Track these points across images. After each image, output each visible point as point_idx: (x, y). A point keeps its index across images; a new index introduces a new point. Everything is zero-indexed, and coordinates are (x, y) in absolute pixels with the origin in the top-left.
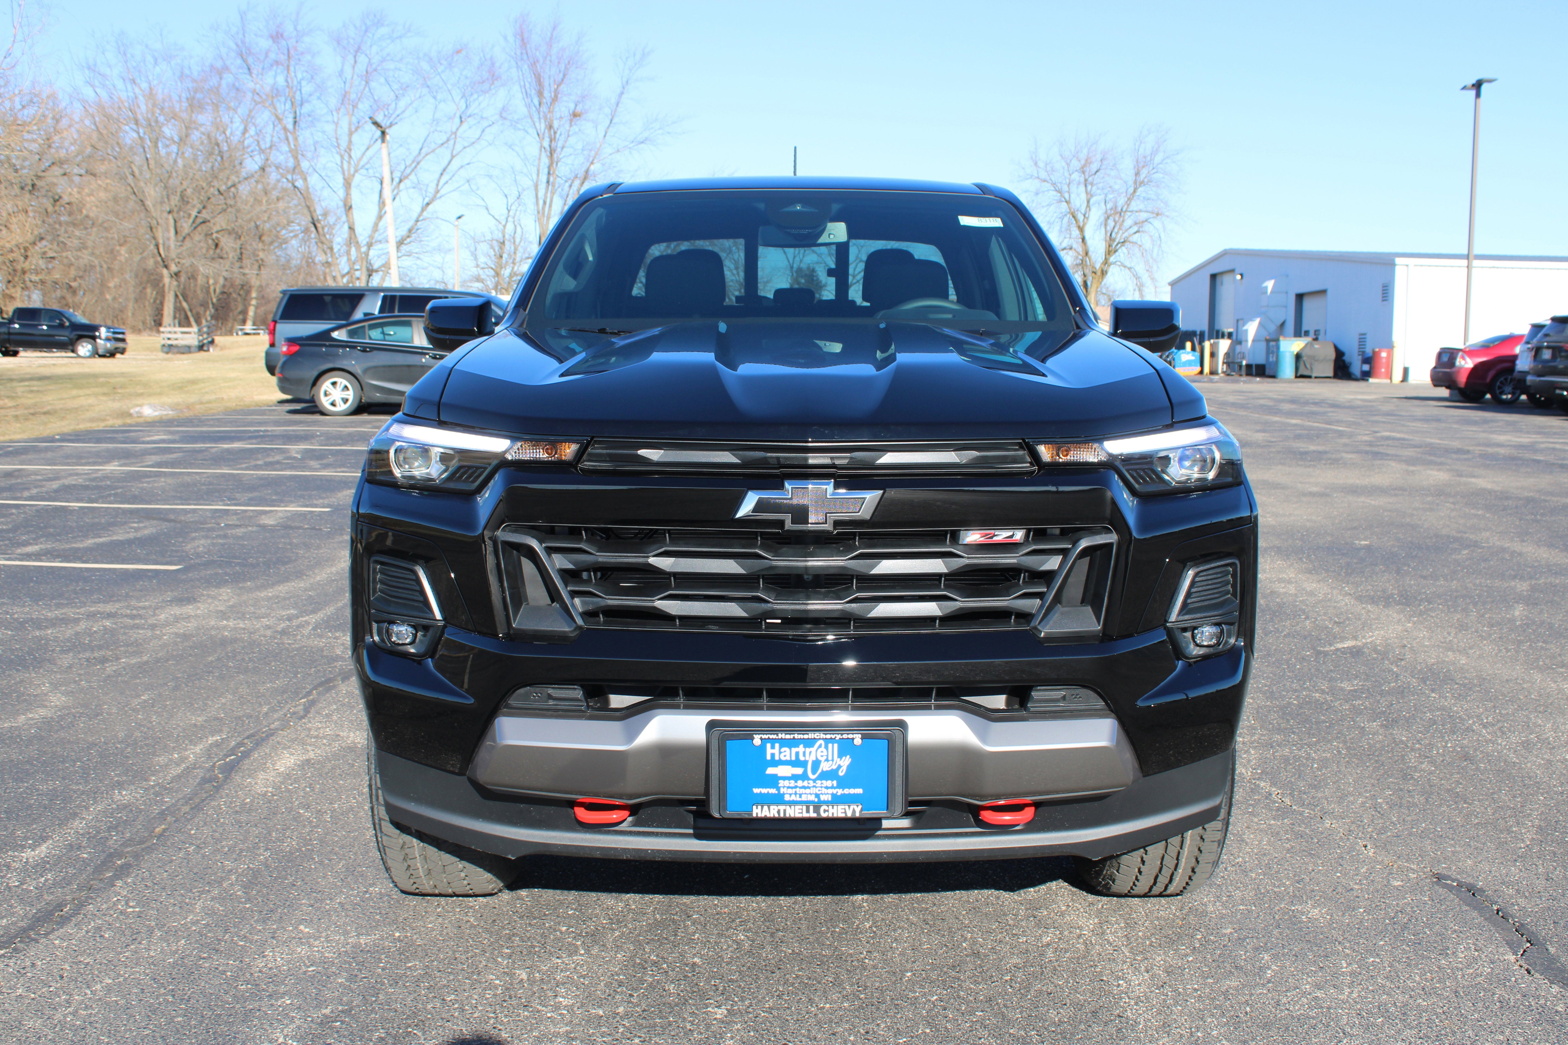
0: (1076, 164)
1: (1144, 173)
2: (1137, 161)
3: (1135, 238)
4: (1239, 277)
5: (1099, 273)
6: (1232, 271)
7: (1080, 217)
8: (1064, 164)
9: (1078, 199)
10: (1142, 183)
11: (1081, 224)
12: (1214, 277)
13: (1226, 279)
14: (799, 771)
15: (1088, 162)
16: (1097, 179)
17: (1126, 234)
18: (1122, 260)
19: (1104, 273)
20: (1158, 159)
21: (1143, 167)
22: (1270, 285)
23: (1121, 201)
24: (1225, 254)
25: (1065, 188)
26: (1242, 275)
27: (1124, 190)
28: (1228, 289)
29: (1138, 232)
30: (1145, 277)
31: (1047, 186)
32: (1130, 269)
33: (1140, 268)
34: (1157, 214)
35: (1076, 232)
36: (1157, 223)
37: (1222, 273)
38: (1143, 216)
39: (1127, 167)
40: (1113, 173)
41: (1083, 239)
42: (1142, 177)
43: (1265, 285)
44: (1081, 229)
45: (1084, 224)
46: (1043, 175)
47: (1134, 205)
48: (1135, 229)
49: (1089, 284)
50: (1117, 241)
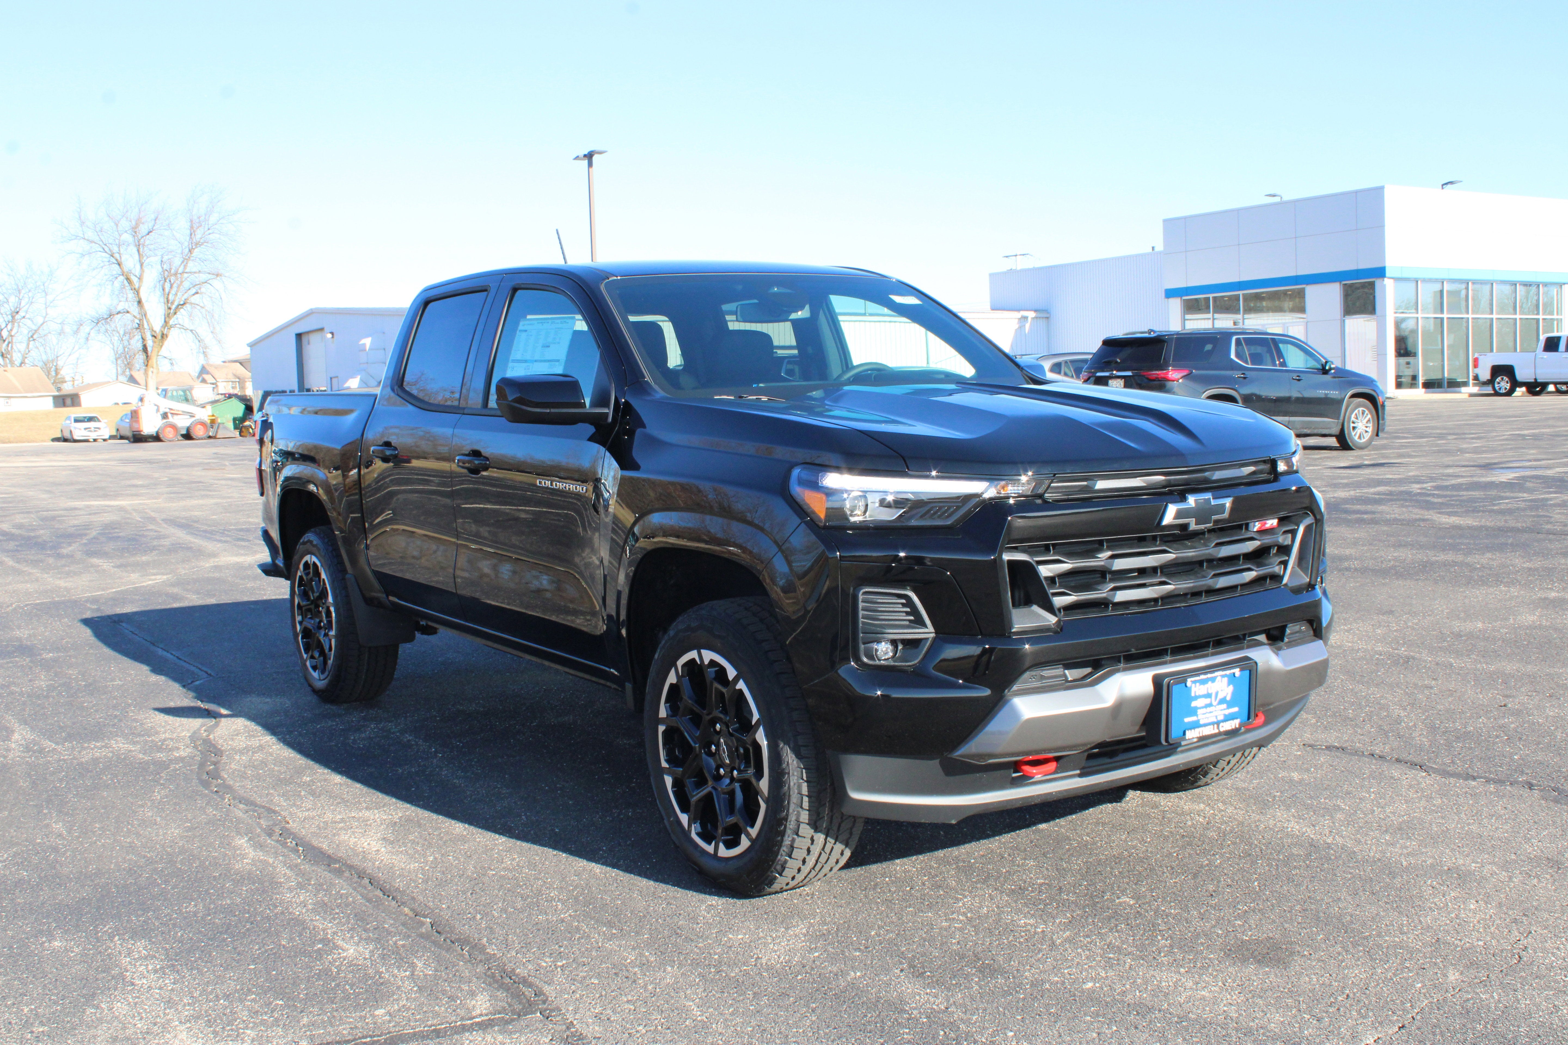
0: (125, 224)
1: (199, 234)
2: (191, 221)
3: (195, 299)
4: (329, 336)
5: (159, 337)
6: (322, 329)
7: (135, 280)
8: (113, 224)
9: (131, 262)
10: (198, 244)
11: (137, 287)
12: (299, 336)
13: (314, 338)
14: (1207, 701)
15: (139, 222)
16: (148, 240)
17: (186, 296)
18: (181, 323)
19: (164, 336)
20: (213, 219)
21: (198, 228)
22: (367, 342)
23: (177, 261)
24: (311, 313)
25: (115, 249)
26: (332, 333)
27: (180, 251)
28: (315, 349)
29: (197, 293)
30: (208, 339)
31: (96, 247)
32: (191, 331)
33: (204, 331)
34: (217, 275)
35: (131, 295)
36: (216, 283)
37: (308, 333)
38: (203, 277)
39: (182, 226)
40: (167, 233)
41: (140, 302)
42: (198, 236)
43: (363, 342)
44: (137, 292)
45: (139, 288)
46: (90, 235)
47: (191, 266)
48: (193, 291)
49: (149, 349)
50: (176, 304)
